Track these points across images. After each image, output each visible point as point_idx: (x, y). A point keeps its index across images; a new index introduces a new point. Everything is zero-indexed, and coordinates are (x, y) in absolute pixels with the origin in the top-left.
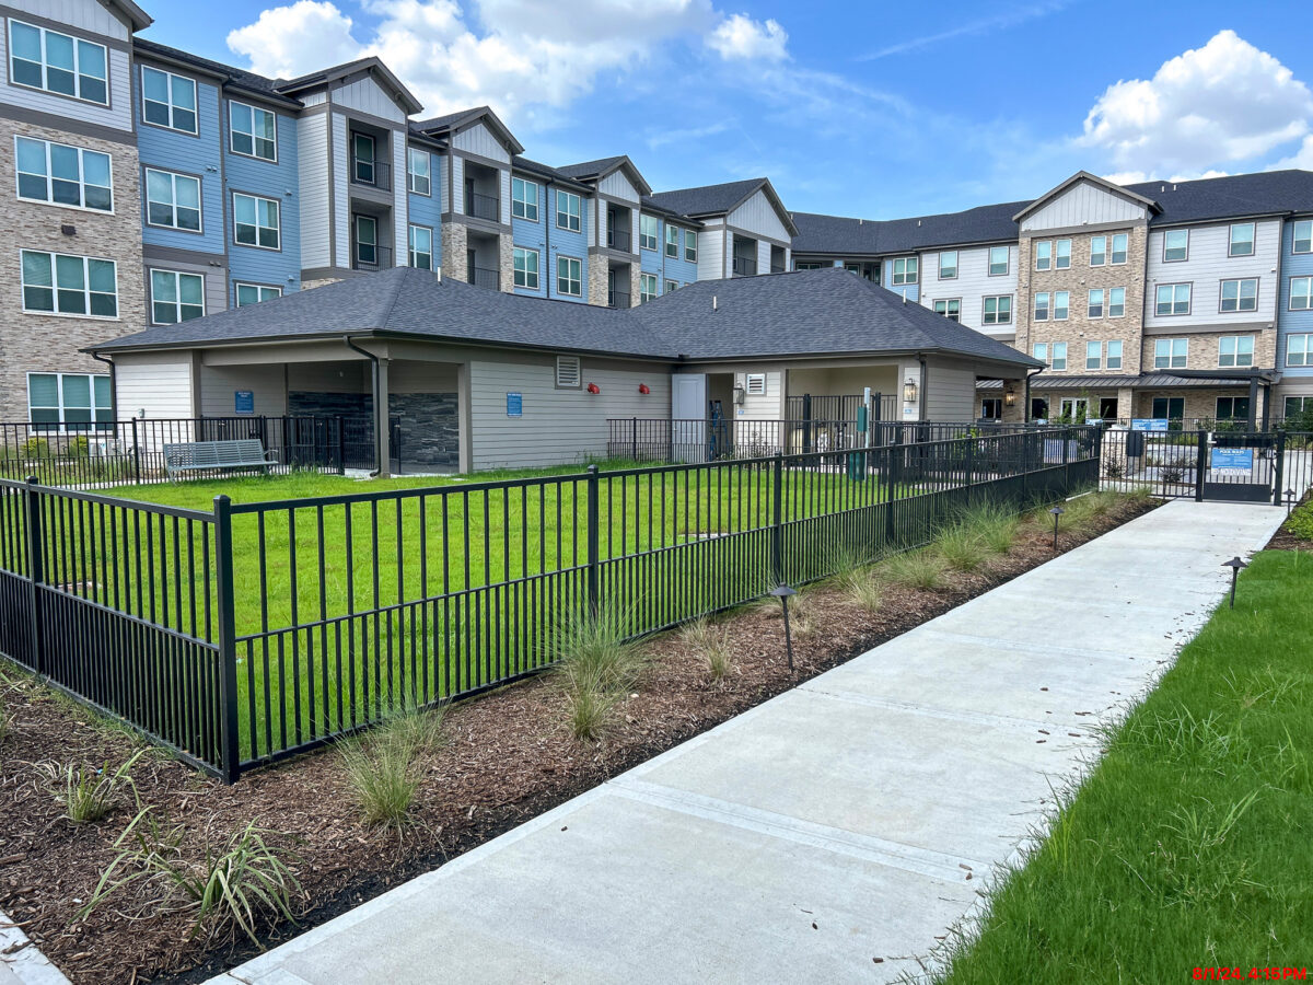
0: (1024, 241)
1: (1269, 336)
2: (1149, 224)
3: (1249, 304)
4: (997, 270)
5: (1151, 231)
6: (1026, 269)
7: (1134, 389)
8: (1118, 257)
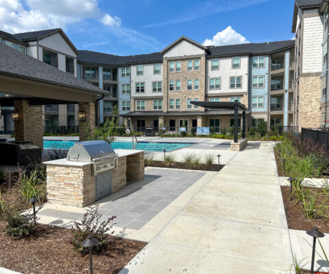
0: (165, 62)
1: (246, 97)
2: (206, 56)
3: (239, 86)
4: (156, 72)
5: (207, 59)
6: (166, 72)
7: (202, 116)
8: (196, 68)
